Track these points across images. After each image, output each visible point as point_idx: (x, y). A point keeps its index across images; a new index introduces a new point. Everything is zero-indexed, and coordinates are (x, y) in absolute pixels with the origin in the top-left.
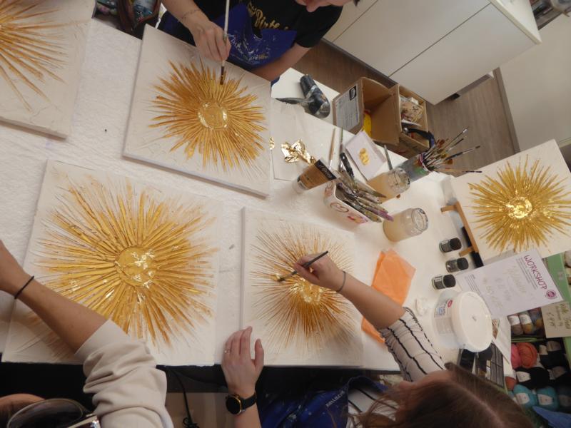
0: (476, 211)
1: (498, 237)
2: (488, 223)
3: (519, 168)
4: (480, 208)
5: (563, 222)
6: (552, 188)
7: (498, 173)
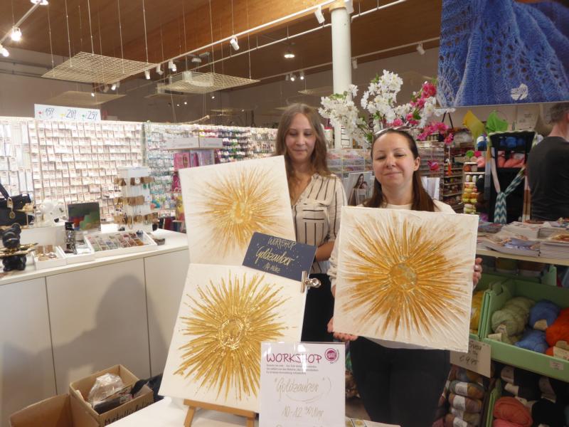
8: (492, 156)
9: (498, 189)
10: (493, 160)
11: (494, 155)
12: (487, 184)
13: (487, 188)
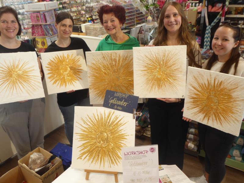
0: (94, 162)
1: (114, 158)
2: (104, 159)
3: (82, 129)
4: (93, 159)
5: (119, 122)
6: (98, 119)
7: (79, 141)
8: (205, 6)
9: (207, 24)
10: (206, 8)
11: (206, 5)
12: (202, 22)
13: (202, 23)
